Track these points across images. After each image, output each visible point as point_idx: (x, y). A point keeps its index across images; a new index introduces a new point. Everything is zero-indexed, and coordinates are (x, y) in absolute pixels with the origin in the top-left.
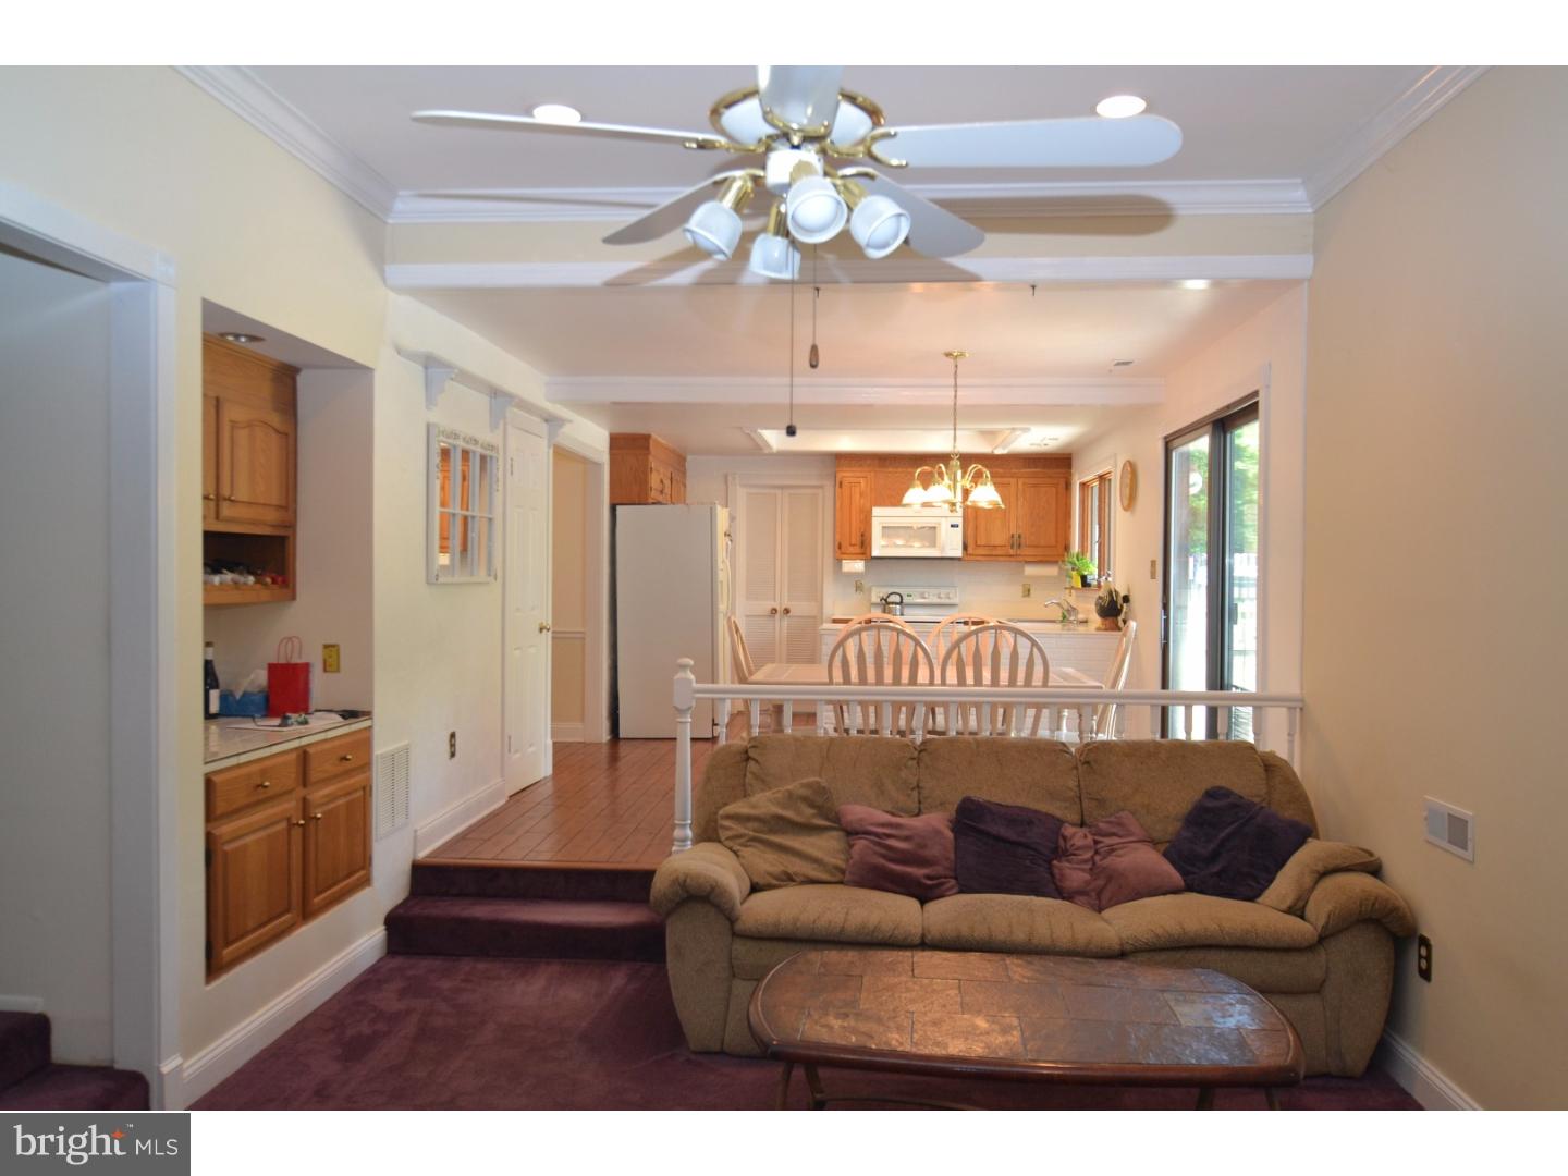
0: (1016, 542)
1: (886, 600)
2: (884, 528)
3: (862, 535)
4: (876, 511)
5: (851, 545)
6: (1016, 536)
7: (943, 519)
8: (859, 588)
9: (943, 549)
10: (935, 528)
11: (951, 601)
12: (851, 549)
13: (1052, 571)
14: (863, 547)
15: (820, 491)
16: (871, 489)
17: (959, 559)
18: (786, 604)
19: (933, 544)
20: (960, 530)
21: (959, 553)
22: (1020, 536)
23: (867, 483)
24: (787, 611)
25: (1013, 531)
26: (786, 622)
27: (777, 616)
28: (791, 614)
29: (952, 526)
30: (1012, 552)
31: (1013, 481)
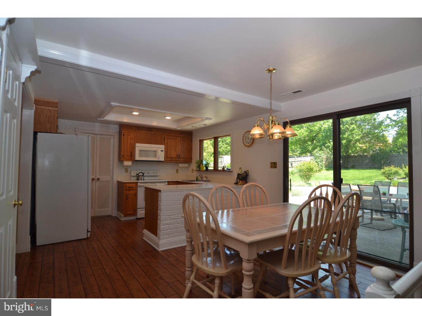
0: (178, 156)
1: (138, 175)
2: (140, 150)
3: (131, 153)
4: (137, 145)
5: (127, 156)
6: (178, 155)
7: (159, 149)
8: (127, 171)
9: (159, 158)
10: (156, 151)
11: (156, 175)
12: (127, 158)
13: (186, 165)
14: (131, 157)
15: (112, 137)
16: (134, 138)
17: (162, 161)
18: (98, 177)
19: (155, 156)
20: (163, 152)
21: (163, 160)
22: (179, 155)
23: (133, 135)
24: (98, 179)
25: (177, 153)
26: (97, 183)
27: (94, 181)
28: (100, 180)
29: (161, 151)
30: (177, 159)
31: (177, 138)
